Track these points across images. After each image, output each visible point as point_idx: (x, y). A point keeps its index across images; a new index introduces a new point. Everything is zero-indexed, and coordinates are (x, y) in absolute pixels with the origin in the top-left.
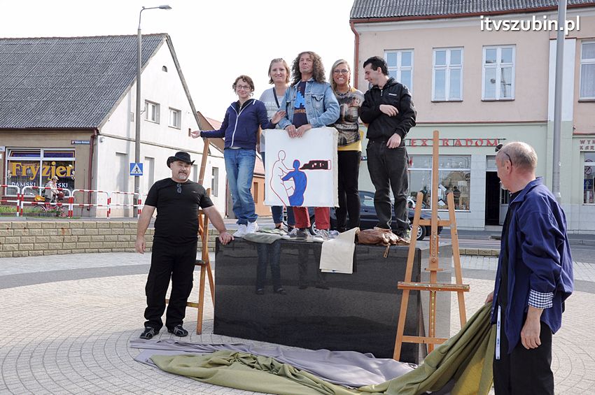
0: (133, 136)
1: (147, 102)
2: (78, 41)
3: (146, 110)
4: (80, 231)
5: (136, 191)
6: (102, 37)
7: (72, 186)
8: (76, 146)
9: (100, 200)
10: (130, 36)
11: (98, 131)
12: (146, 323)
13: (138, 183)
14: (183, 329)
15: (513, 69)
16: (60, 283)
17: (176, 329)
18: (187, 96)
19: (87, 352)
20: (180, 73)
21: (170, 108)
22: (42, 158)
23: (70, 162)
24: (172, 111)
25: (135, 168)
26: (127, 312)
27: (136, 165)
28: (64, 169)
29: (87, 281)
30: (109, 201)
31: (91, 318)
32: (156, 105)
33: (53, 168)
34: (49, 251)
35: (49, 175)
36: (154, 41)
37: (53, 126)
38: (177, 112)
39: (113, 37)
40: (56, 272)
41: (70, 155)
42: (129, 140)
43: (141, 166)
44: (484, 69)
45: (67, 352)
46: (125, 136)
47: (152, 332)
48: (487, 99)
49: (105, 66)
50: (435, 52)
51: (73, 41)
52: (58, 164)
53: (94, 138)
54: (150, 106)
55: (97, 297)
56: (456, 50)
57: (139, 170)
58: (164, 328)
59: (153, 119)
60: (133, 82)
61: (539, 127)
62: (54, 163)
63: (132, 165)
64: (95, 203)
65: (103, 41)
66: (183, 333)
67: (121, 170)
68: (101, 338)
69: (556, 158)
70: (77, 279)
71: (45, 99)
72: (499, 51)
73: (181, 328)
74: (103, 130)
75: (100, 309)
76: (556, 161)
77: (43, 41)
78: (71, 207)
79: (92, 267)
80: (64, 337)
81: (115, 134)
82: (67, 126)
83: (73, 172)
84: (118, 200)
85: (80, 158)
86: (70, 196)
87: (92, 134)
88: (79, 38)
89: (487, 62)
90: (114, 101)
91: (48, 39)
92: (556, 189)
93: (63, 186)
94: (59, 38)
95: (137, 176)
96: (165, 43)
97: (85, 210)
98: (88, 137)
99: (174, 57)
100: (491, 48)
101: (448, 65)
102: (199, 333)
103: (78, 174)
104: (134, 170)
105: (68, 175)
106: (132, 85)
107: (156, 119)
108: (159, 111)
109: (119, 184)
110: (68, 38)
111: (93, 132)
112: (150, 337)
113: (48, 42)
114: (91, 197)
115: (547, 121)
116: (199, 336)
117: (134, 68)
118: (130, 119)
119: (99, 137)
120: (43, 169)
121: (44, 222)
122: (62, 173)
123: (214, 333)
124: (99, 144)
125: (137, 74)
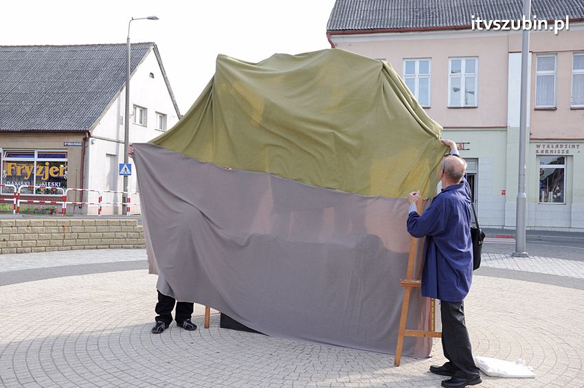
0: (122, 139)
1: (135, 106)
2: (69, 49)
3: (134, 114)
4: (80, 229)
5: (125, 190)
6: (93, 45)
7: (64, 185)
8: (68, 147)
9: (92, 198)
10: (118, 45)
11: (89, 133)
12: (156, 318)
13: (127, 182)
14: (191, 323)
15: (476, 79)
16: (65, 278)
17: (186, 324)
18: (173, 101)
19: (104, 346)
20: (166, 79)
21: (156, 112)
22: (36, 159)
23: (63, 163)
24: (159, 115)
25: (124, 168)
26: (134, 307)
27: (125, 165)
28: (57, 169)
29: (90, 276)
30: (100, 199)
31: (101, 312)
32: (143, 110)
33: (47, 168)
34: (50, 247)
35: (42, 175)
36: (141, 50)
37: (47, 128)
38: (163, 116)
39: (103, 45)
40: (60, 267)
41: (63, 156)
42: (119, 142)
43: (129, 166)
44: (450, 79)
45: (84, 346)
46: (115, 138)
47: (163, 326)
48: (452, 106)
49: (95, 73)
50: (405, 63)
51: (65, 49)
52: (51, 164)
53: (86, 140)
54: (138, 110)
55: (102, 292)
56: (424, 61)
57: (128, 170)
58: (174, 322)
59: (141, 122)
60: (122, 89)
61: (499, 132)
62: (47, 164)
63: (121, 166)
64: (86, 201)
65: (93, 49)
66: (192, 327)
67: (111, 171)
68: (114, 331)
69: (522, 161)
70: (81, 274)
71: (39, 103)
72: (463, 62)
73: (189, 322)
74: (94, 133)
75: (108, 304)
76: (522, 164)
77: (37, 49)
78: (64, 205)
79: (93, 262)
80: (79, 331)
81: (106, 137)
82: (60, 128)
83: (66, 172)
84: (108, 198)
85: (72, 159)
86: (64, 195)
87: (84, 137)
88: (71, 46)
89: (452, 72)
90: (105, 105)
91: (41, 46)
92: (521, 189)
93: (56, 185)
94: (52, 46)
95: (126, 176)
96: (152, 51)
97: (77, 208)
98: (80, 139)
99: (160, 65)
100: (456, 60)
101: (417, 75)
102: (207, 326)
103: (70, 174)
104: (123, 170)
105: (61, 175)
106: (121, 91)
107: (143, 122)
108: (146, 115)
109: (109, 183)
110: (60, 46)
111: (85, 135)
112: (162, 331)
113: (42, 49)
114: (82, 197)
115: (506, 127)
116: (207, 330)
117: (123, 75)
118: (119, 123)
119: (90, 139)
120: (37, 169)
121: (45, 220)
122: (55, 173)
123: (221, 327)
124: (90, 146)
125: (126, 80)
